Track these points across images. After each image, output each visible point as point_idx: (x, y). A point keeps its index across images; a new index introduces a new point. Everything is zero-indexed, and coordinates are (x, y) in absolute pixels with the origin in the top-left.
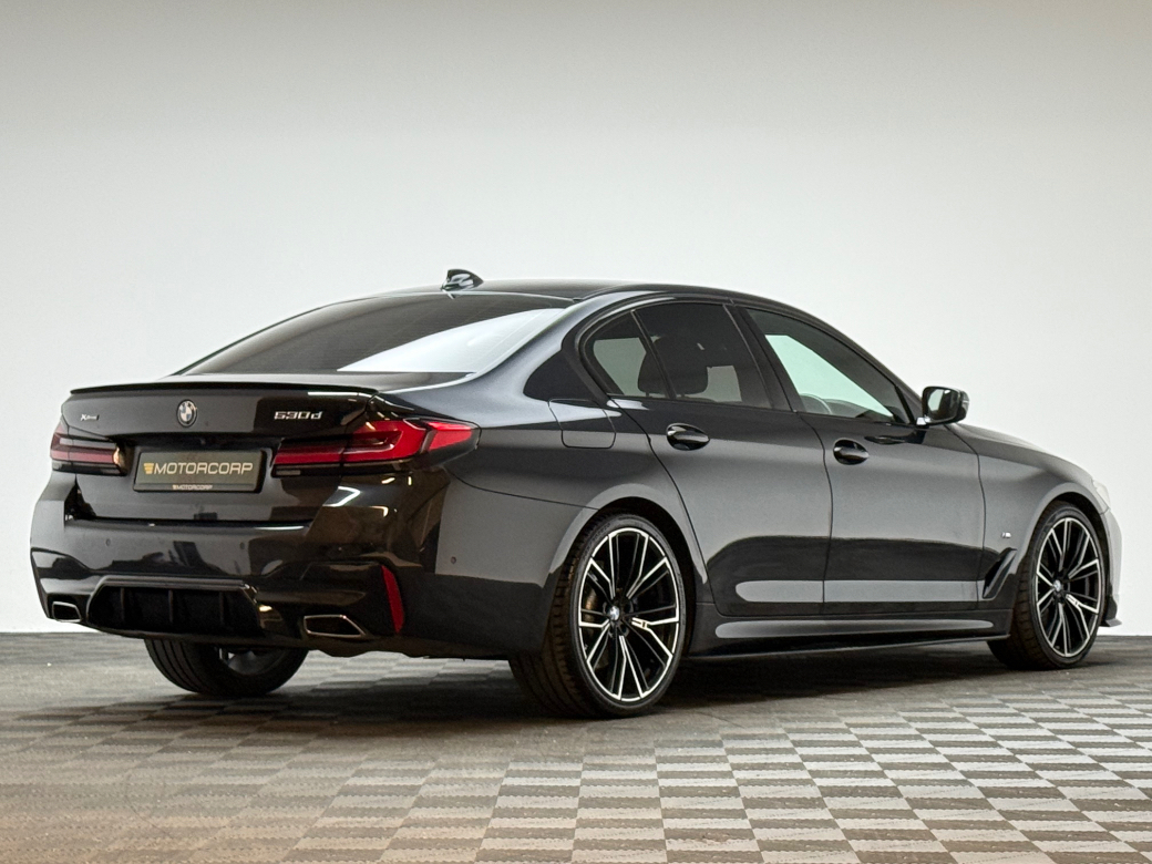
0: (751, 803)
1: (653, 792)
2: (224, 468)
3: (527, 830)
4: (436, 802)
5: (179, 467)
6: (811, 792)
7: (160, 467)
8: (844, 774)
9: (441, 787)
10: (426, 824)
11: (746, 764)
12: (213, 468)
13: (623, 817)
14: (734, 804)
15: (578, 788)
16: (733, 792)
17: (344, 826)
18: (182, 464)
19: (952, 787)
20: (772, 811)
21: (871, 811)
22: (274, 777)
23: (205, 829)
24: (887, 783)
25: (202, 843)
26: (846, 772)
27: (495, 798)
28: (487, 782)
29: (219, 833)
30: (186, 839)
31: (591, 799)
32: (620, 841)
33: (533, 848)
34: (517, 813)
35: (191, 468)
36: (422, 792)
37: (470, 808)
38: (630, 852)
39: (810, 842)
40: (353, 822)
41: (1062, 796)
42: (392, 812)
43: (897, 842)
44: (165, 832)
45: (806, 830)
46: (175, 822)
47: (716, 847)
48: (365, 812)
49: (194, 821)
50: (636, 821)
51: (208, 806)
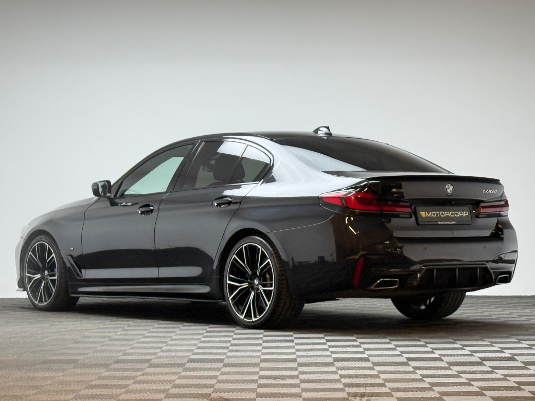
0: (300, 365)
1: (258, 361)
2: (457, 214)
3: (197, 376)
4: (158, 366)
5: (437, 213)
6: (330, 360)
7: (429, 214)
8: (346, 353)
9: (161, 360)
10: (151, 374)
11: (302, 349)
12: (452, 214)
13: (242, 371)
14: (294, 365)
15: (224, 359)
16: (294, 360)
17: (115, 375)
18: (438, 212)
19: (394, 357)
20: (310, 368)
21: (355, 367)
22: (86, 356)
23: (51, 377)
24: (365, 356)
25: (49, 382)
26: (347, 352)
27: (185, 364)
28: (183, 357)
29: (57, 379)
30: (41, 381)
31: (229, 364)
32: (238, 380)
33: (198, 383)
34: (194, 369)
35: (443, 214)
36: (152, 362)
37: (173, 368)
38: (241, 384)
39: (324, 380)
40: (118, 374)
41: (443, 361)
42: (137, 370)
43: (362, 379)
44: (33, 379)
45: (323, 375)
46: (39, 374)
47: (281, 382)
48: (125, 370)
49: (47, 374)
50: (247, 372)
51: (54, 368)
